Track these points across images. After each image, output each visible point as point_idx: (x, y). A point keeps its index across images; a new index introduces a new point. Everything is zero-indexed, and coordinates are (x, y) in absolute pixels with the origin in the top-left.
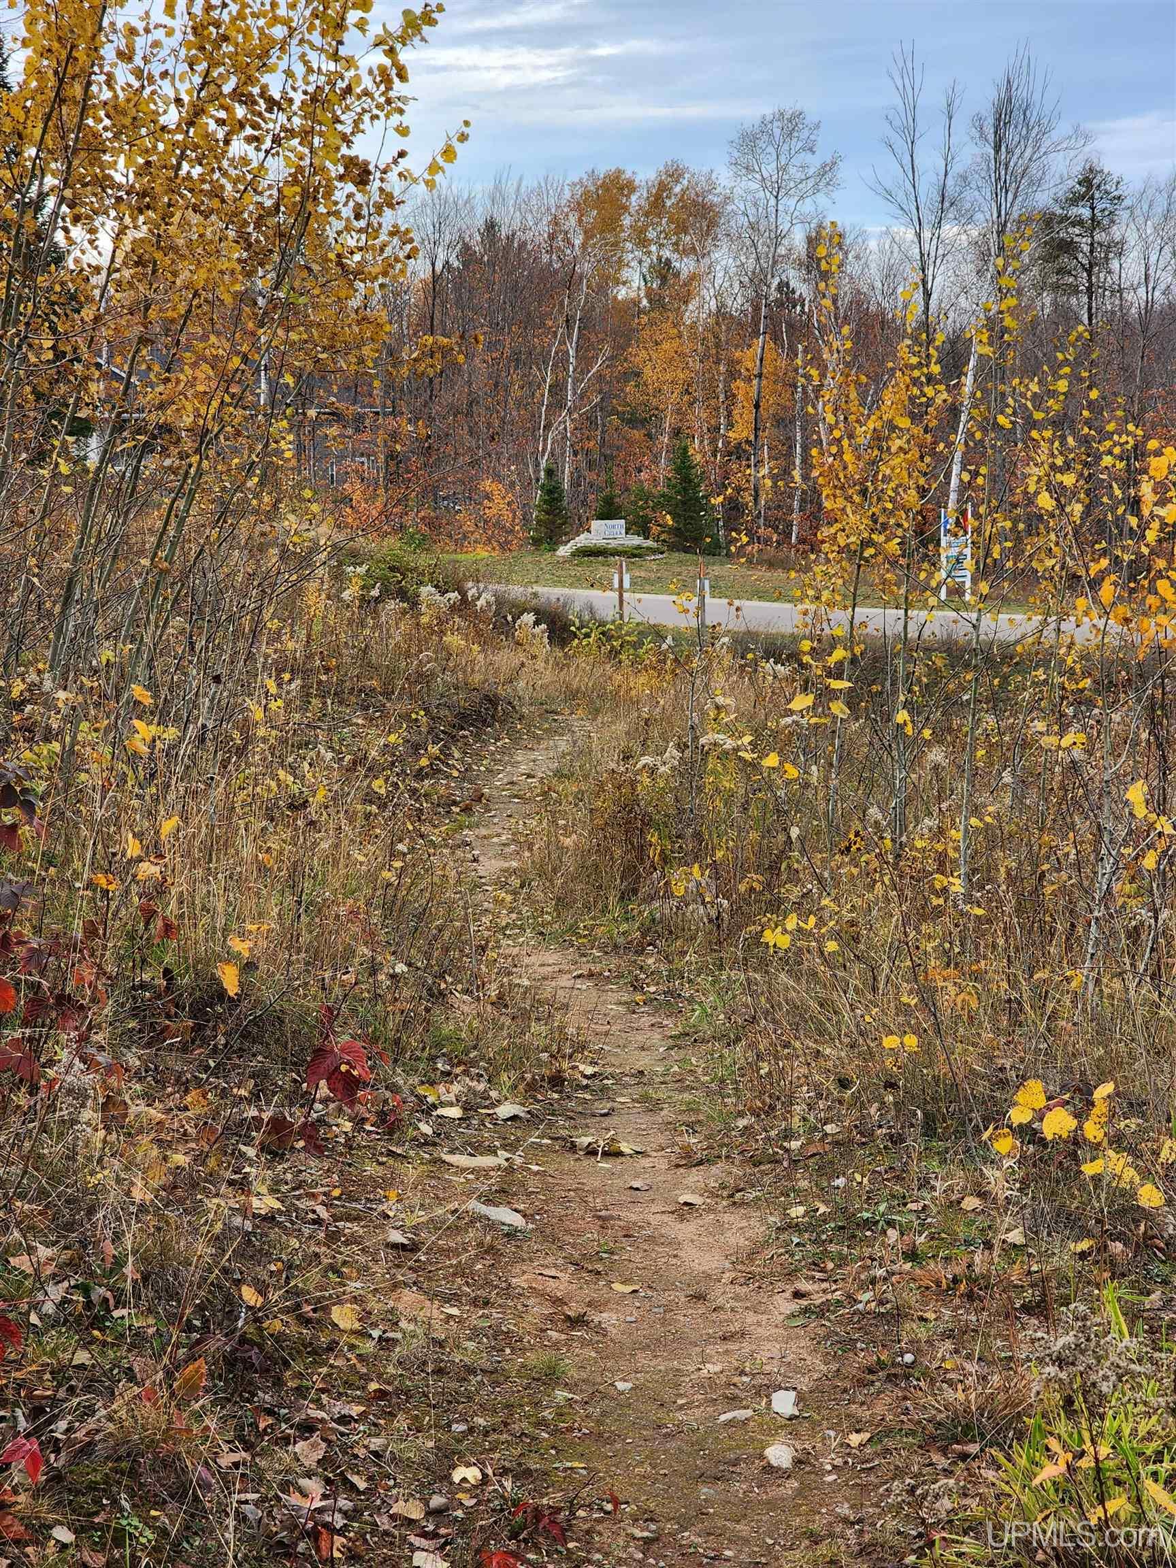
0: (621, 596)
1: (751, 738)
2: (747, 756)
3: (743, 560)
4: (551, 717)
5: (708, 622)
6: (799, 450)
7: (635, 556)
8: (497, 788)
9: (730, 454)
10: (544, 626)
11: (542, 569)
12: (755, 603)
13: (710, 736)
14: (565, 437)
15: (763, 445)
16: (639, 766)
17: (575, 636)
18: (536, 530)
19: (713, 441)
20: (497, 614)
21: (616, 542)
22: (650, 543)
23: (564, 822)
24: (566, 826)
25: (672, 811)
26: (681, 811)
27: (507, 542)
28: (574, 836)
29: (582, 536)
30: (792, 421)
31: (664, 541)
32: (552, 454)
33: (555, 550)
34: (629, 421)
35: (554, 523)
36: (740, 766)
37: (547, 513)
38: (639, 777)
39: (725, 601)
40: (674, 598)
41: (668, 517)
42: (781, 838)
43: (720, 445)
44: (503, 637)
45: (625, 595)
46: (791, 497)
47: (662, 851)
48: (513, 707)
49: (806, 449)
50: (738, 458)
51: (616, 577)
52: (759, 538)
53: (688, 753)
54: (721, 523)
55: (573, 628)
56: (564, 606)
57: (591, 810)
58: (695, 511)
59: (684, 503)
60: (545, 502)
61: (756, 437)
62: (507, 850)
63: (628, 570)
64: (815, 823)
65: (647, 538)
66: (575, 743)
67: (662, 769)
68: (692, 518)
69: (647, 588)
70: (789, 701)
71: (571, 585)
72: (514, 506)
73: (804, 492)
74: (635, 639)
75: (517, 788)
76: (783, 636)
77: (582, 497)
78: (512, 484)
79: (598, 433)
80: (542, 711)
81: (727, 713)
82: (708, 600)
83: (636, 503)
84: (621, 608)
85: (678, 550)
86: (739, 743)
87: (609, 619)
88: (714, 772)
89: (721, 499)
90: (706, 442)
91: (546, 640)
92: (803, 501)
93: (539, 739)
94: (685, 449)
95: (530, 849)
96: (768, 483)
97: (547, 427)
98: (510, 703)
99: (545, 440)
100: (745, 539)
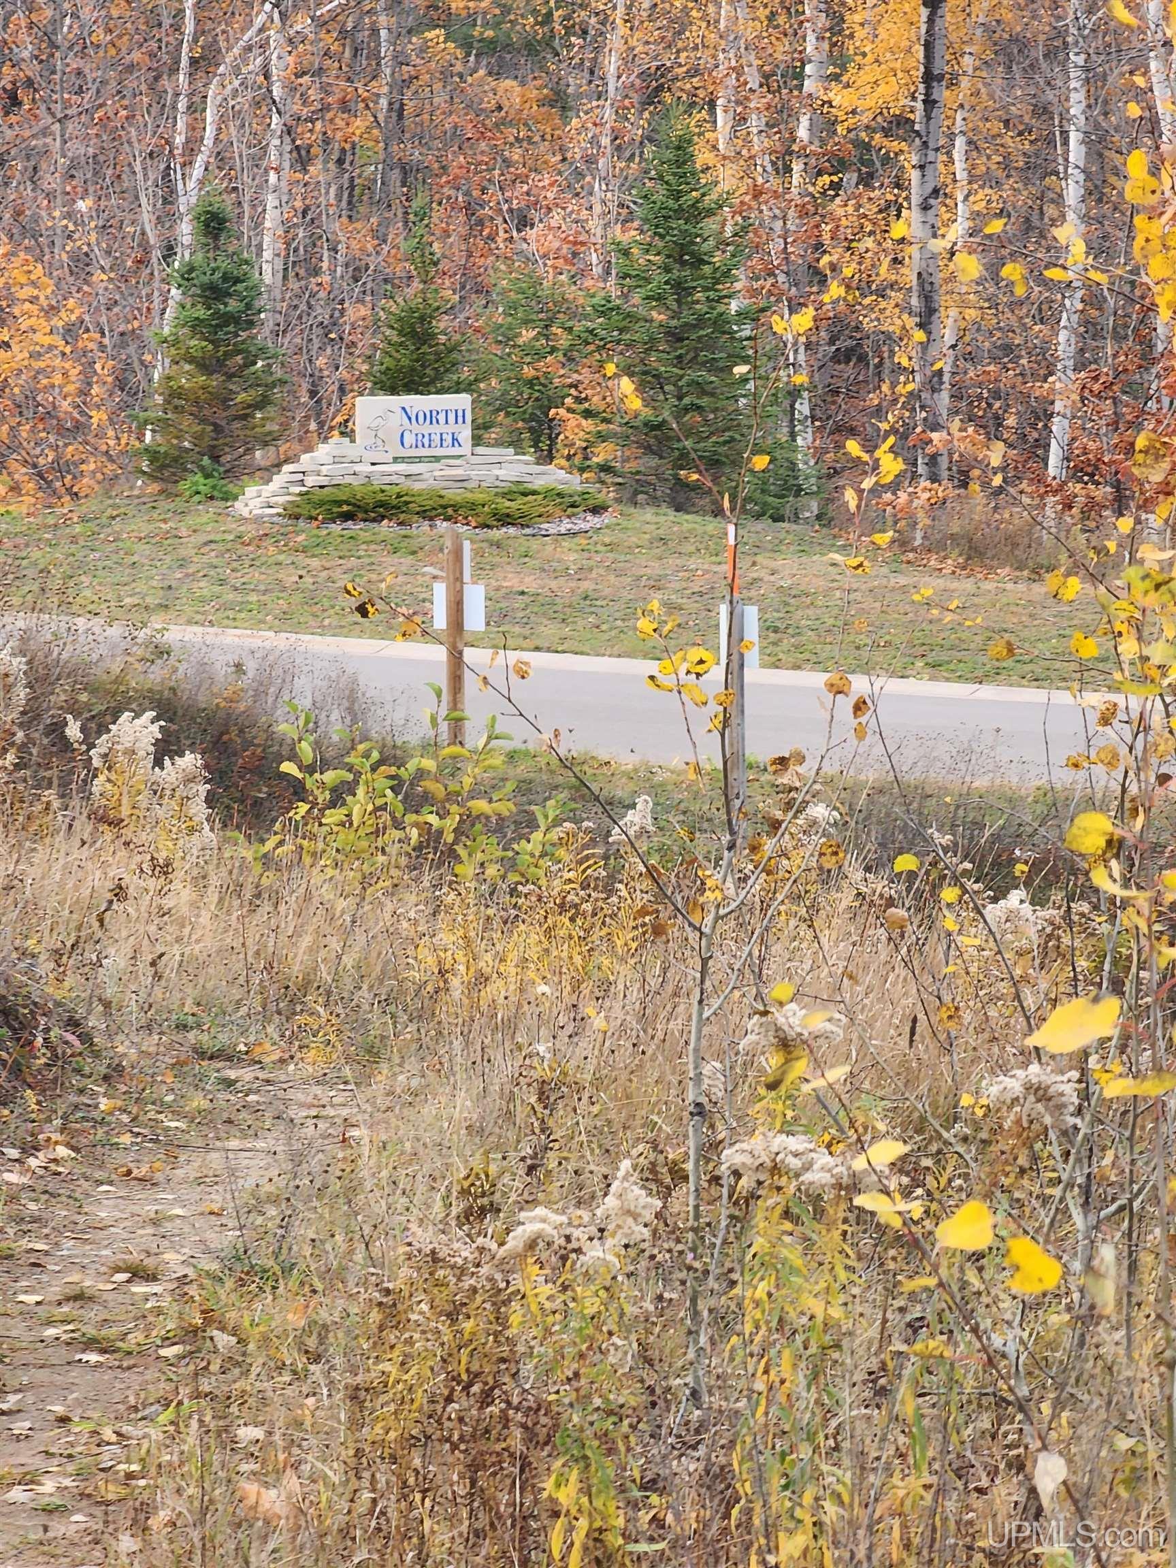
0: (456, 661)
1: (899, 1149)
2: (886, 1209)
3: (883, 539)
4: (214, 1070)
5: (759, 749)
6: (1076, 152)
7: (505, 520)
8: (27, 1314)
9: (840, 165)
10: (190, 761)
11: (183, 563)
12: (919, 687)
13: (756, 1143)
14: (265, 101)
15: (951, 137)
16: (515, 1241)
17: (298, 791)
18: (162, 425)
19: (780, 119)
20: (30, 715)
21: (438, 470)
22: (555, 476)
23: (258, 1433)
24: (265, 1445)
25: (630, 1397)
26: (656, 1399)
27: (61, 467)
28: (291, 1482)
29: (323, 451)
30: (1056, 51)
31: (606, 468)
32: (221, 158)
33: (228, 497)
34: (490, 47)
35: (224, 400)
36: (866, 1244)
37: (204, 366)
38: (517, 1282)
39: (818, 679)
40: (652, 667)
41: (626, 385)
42: (1006, 1492)
43: (803, 133)
44: (50, 795)
45: (469, 655)
46: (1047, 315)
47: (597, 1536)
48: (86, 1038)
49: (1098, 144)
50: (866, 180)
51: (440, 592)
52: (933, 460)
53: (684, 1199)
54: (803, 407)
55: (288, 767)
56: (259, 692)
57: (355, 1395)
58: (711, 366)
59: (676, 336)
60: (196, 325)
61: (929, 103)
62: (59, 1528)
63: (478, 567)
64: (1124, 1443)
65: (548, 457)
66: (297, 1158)
67: (594, 1253)
68: (700, 388)
69: (549, 631)
70: (1034, 1022)
71: (286, 621)
72: (89, 341)
73: (1093, 299)
74: (506, 808)
75: (93, 1314)
76: (1013, 801)
77: (322, 313)
78: (81, 264)
79: (382, 87)
80: (185, 1053)
81: (819, 1065)
82: (754, 674)
83: (508, 338)
84: (455, 704)
85: (654, 501)
86: (859, 1164)
87: (413, 737)
88: (770, 1263)
89: (804, 320)
90: (755, 123)
91: (199, 809)
92: (1090, 329)
93: (172, 1148)
94: (682, 150)
95: (140, 1527)
96: (970, 266)
97: (204, 63)
98: (73, 1023)
99: (196, 109)
100: (891, 466)
